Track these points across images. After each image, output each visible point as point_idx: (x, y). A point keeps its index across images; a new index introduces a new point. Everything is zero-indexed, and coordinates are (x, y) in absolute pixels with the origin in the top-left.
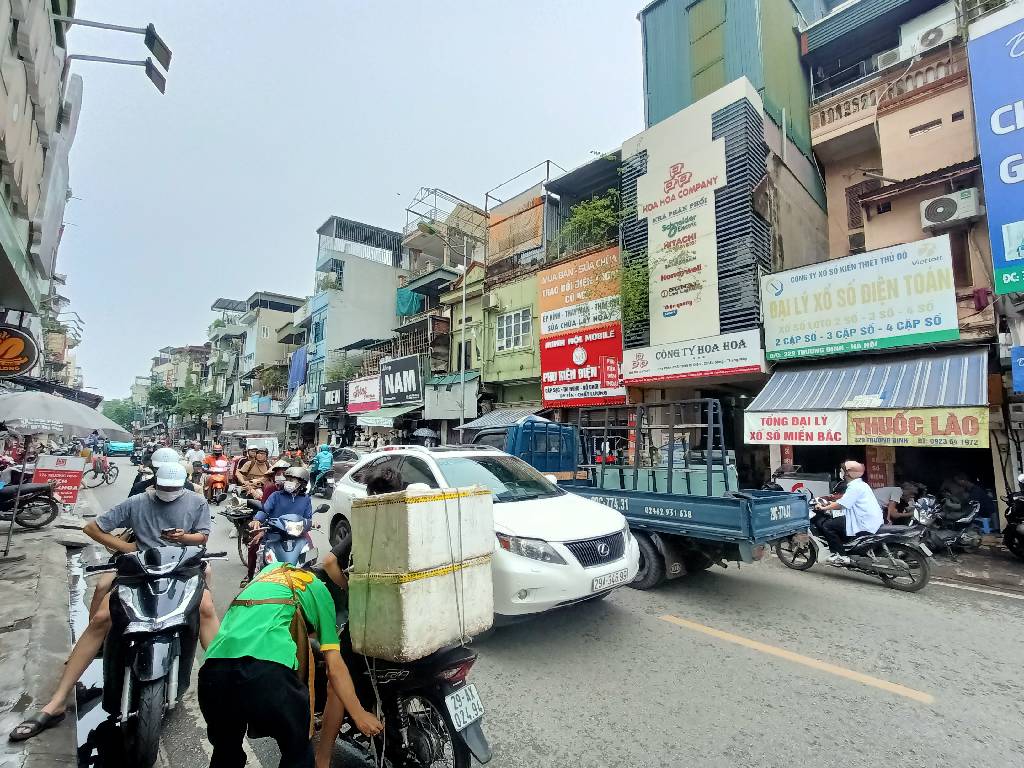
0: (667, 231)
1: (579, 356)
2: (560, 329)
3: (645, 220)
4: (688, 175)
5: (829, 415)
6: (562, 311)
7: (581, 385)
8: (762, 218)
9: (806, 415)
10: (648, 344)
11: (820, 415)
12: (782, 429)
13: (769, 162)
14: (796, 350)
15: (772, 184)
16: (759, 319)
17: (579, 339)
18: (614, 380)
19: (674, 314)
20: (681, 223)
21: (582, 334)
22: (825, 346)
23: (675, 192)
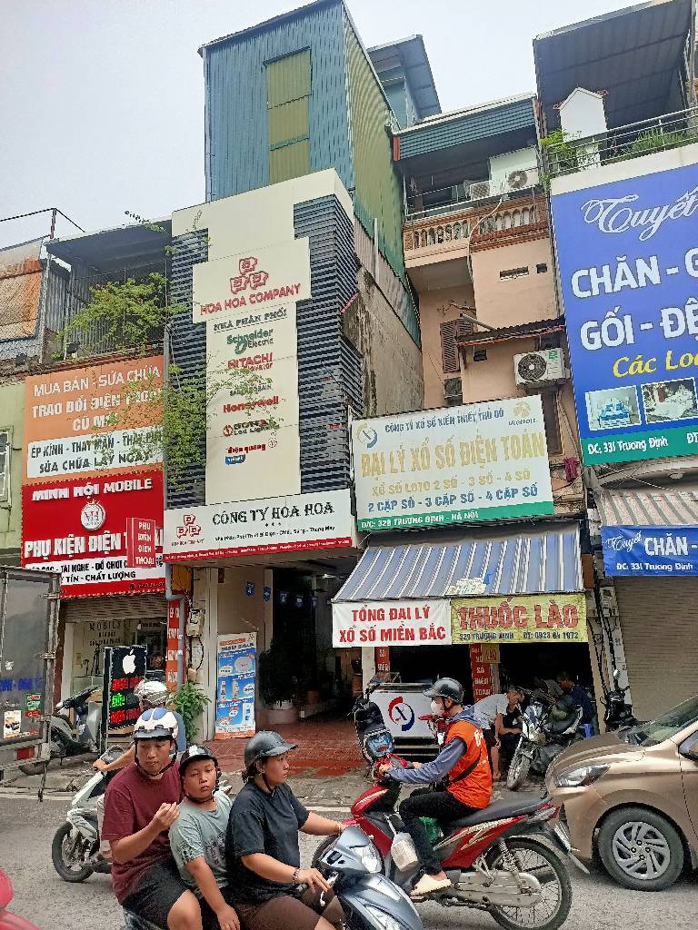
0: (235, 345)
1: (92, 516)
2: (61, 471)
3: (204, 324)
4: (263, 275)
5: (432, 604)
6: (67, 443)
7: (92, 562)
8: (353, 348)
9: (405, 605)
10: (202, 502)
11: (420, 605)
12: (380, 626)
13: (360, 277)
14: (392, 519)
15: (364, 307)
16: (348, 476)
17: (95, 489)
18: (148, 555)
19: (240, 462)
20: (253, 336)
21: (100, 481)
22: (424, 516)
23: (246, 293)
